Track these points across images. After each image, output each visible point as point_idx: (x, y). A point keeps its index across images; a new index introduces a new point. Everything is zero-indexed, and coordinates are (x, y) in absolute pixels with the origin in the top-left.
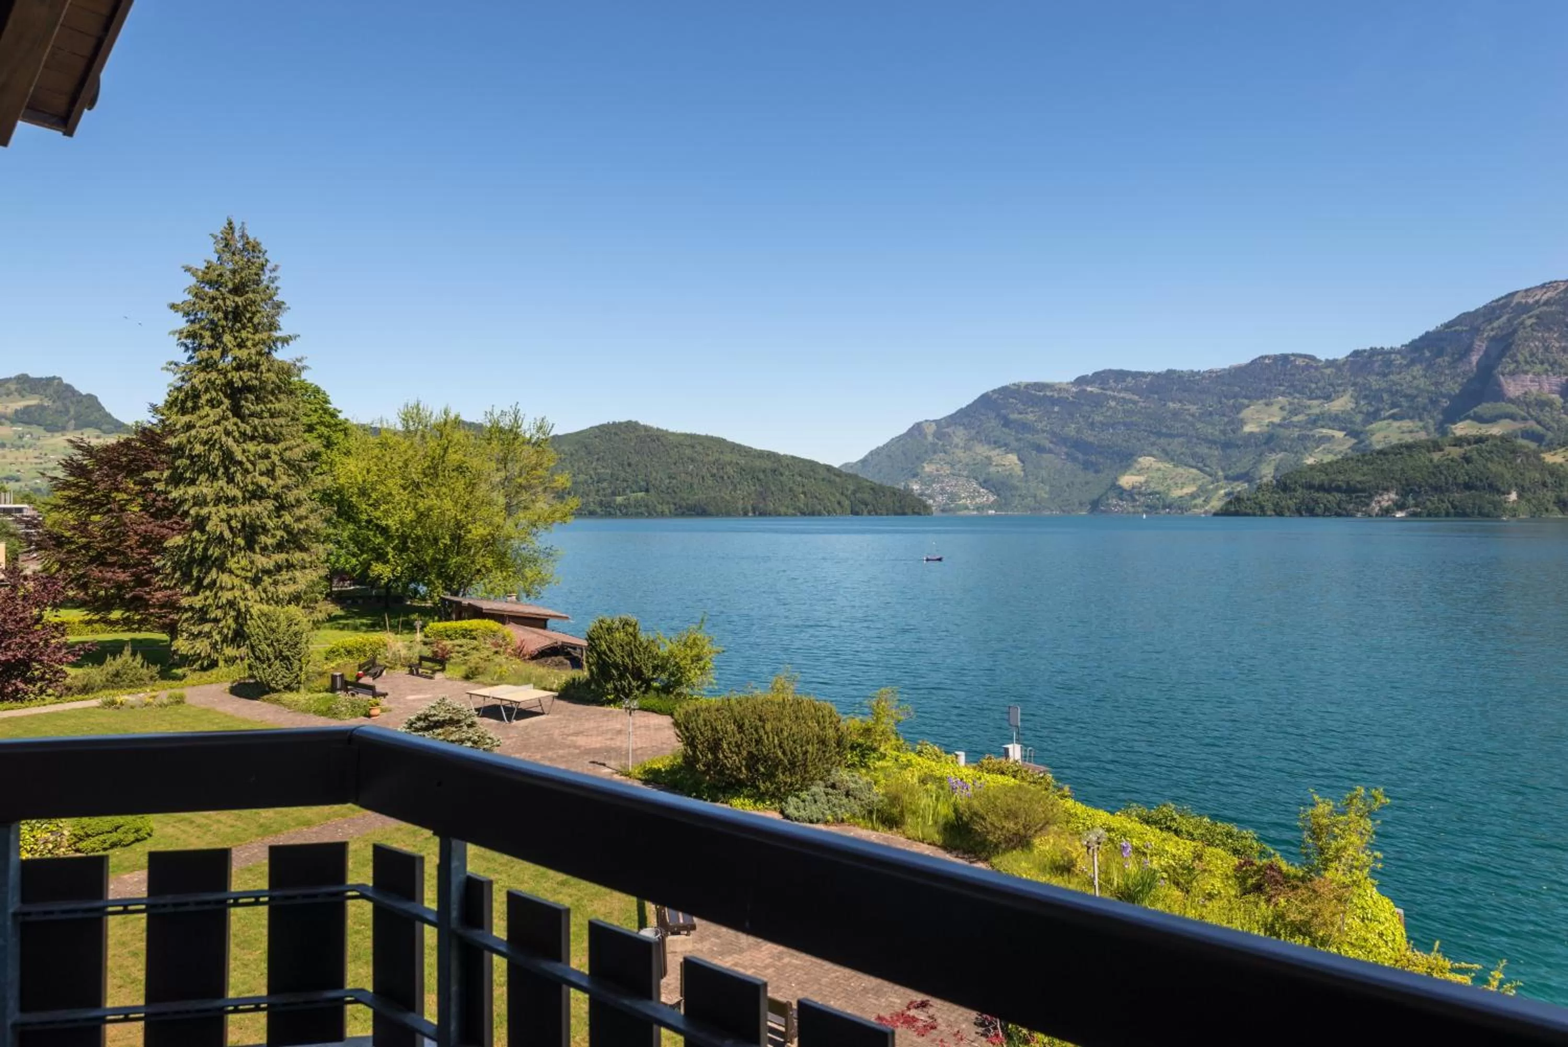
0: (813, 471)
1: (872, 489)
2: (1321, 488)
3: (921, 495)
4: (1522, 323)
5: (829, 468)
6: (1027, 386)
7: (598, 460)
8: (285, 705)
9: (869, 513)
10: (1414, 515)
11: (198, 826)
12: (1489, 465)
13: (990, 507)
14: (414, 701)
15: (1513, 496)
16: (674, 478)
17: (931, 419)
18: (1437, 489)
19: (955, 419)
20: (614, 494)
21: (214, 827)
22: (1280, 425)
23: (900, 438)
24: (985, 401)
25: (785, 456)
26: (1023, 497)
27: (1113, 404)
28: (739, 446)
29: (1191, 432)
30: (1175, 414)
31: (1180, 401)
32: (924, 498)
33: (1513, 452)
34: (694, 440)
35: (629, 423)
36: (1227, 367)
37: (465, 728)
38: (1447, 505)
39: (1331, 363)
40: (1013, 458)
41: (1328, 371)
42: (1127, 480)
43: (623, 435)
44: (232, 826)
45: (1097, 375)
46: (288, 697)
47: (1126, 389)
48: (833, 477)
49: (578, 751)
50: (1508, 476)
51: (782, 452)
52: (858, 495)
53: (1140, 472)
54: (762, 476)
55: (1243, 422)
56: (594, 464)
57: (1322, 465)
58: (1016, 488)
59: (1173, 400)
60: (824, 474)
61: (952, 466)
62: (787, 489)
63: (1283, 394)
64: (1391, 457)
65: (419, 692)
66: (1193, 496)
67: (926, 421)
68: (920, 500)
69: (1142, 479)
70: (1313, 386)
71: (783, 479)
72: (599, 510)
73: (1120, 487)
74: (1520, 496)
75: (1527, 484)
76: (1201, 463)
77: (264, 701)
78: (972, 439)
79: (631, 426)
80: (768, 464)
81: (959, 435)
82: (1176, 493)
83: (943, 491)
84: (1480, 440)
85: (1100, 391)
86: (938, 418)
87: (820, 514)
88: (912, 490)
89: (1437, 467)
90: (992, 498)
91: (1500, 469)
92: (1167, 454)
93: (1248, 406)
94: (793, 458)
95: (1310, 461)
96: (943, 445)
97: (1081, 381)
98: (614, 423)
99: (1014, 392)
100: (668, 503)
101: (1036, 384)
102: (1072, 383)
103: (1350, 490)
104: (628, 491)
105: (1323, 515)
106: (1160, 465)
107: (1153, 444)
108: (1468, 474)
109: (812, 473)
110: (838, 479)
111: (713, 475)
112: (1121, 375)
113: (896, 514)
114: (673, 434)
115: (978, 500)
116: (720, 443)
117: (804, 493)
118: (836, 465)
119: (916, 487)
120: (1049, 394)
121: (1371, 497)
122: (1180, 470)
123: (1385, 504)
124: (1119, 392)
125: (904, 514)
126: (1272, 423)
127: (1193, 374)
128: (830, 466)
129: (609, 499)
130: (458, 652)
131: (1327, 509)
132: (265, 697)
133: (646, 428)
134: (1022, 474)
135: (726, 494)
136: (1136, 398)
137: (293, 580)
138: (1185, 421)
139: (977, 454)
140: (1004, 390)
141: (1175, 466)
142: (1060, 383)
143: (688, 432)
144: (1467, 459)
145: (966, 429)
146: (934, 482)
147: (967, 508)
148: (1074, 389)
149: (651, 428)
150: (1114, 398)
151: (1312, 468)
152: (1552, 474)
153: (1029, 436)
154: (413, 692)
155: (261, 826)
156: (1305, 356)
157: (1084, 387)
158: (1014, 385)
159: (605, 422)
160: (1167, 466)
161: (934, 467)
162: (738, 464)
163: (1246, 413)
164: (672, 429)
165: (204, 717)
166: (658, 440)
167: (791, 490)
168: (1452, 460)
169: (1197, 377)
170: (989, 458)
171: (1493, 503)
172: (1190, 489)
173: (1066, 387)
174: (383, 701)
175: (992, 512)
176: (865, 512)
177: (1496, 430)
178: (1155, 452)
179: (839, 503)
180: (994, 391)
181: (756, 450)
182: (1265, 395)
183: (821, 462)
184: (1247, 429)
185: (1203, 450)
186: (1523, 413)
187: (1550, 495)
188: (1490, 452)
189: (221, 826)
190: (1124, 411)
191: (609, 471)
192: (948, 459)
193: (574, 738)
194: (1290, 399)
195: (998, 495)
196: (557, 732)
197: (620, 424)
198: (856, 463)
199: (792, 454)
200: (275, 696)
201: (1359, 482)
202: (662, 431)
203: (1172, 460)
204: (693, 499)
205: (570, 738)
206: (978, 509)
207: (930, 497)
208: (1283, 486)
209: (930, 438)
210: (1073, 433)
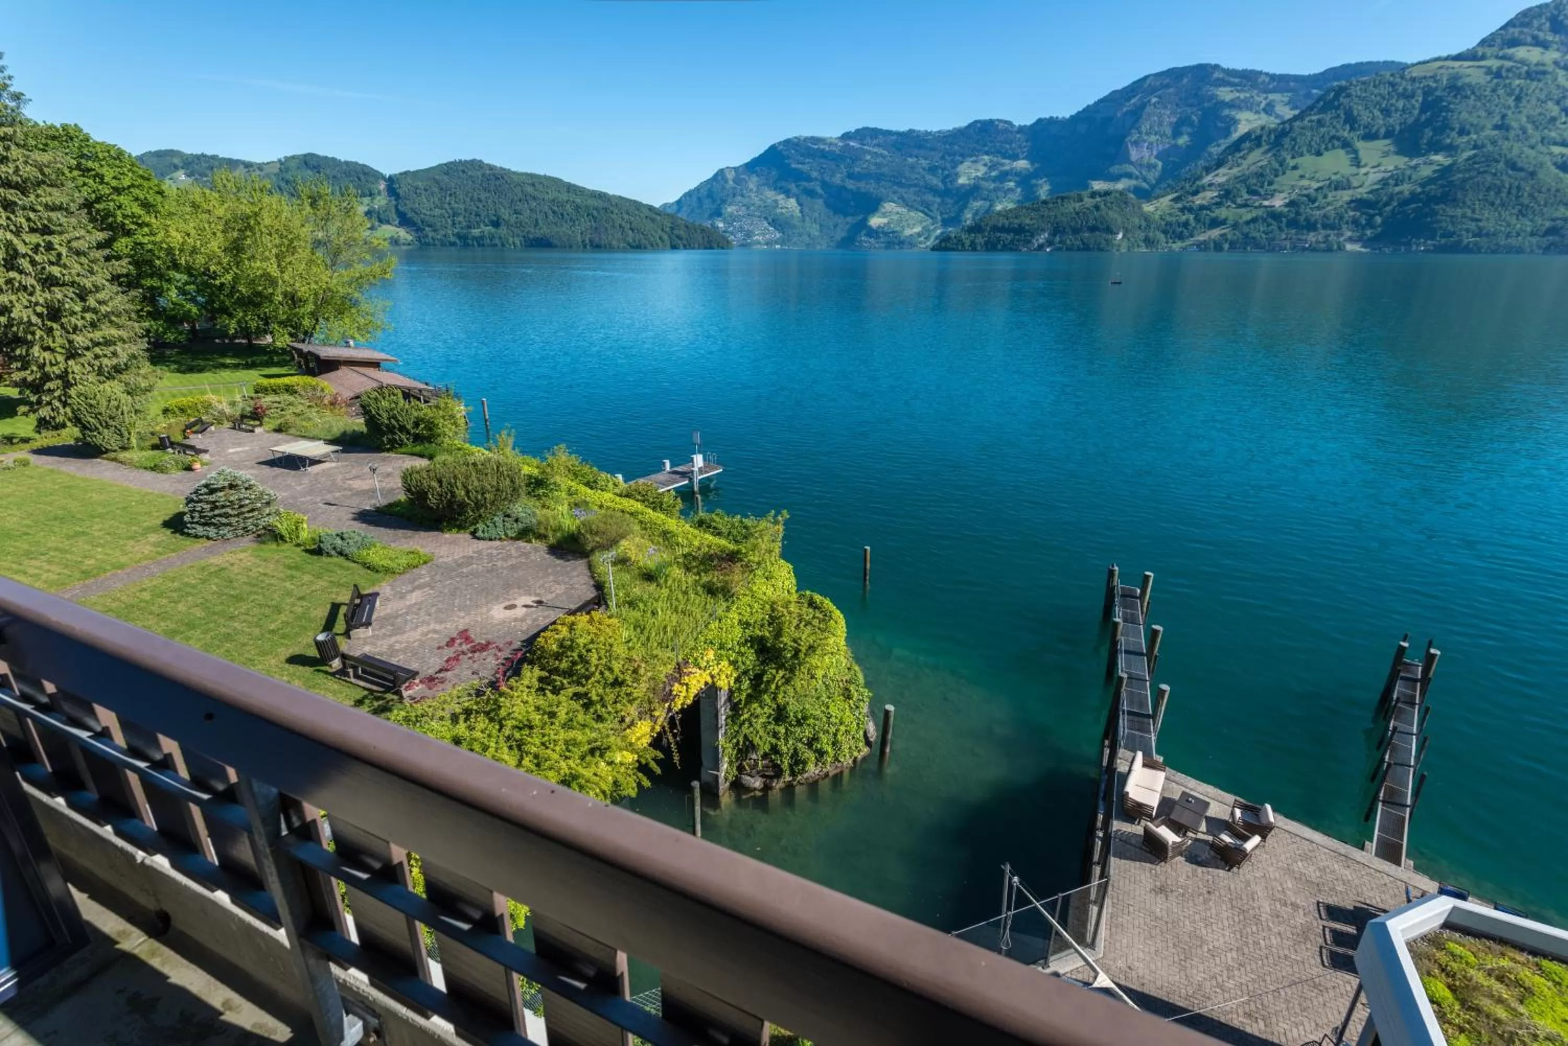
0: (638, 210)
1: (687, 227)
2: (1003, 229)
3: (724, 232)
4: (1149, 101)
5: (651, 208)
6: (806, 139)
7: (450, 195)
8: (121, 462)
9: (685, 247)
10: (1060, 249)
11: (31, 576)
12: (1110, 213)
13: (776, 243)
14: (233, 453)
15: (1120, 236)
16: (520, 214)
17: (732, 166)
18: (1076, 231)
19: (751, 166)
20: (469, 227)
21: (44, 576)
22: (983, 179)
23: (708, 182)
24: (773, 151)
25: (613, 196)
26: (800, 235)
27: (868, 157)
28: (575, 186)
29: (922, 183)
30: (912, 167)
31: (916, 157)
32: (727, 235)
33: (1126, 203)
34: (535, 180)
35: (473, 161)
36: (951, 128)
37: (243, 490)
38: (1078, 243)
39: (1021, 129)
40: (793, 201)
41: (1019, 136)
42: (875, 221)
43: (470, 173)
44: (59, 574)
45: (857, 131)
46: (123, 455)
47: (879, 145)
48: (654, 216)
49: (349, 493)
50: (1119, 221)
51: (611, 193)
52: (676, 232)
53: (884, 215)
54: (595, 213)
55: (957, 175)
56: (448, 198)
57: (1006, 211)
58: (794, 227)
59: (911, 156)
60: (647, 213)
61: (748, 208)
62: (617, 225)
63: (987, 153)
64: (1051, 205)
65: (240, 445)
66: (919, 235)
67: (728, 168)
68: (723, 237)
69: (885, 220)
70: (1008, 146)
71: (614, 216)
72: (458, 241)
73: (870, 227)
74: (1124, 236)
75: (1130, 227)
76: (926, 208)
77: (104, 459)
78: (764, 185)
79: (475, 164)
80: (600, 204)
81: (753, 182)
82: (908, 232)
83: (741, 229)
84: (1107, 193)
85: (859, 146)
86: (737, 165)
87: (645, 248)
88: (718, 227)
89: (1077, 214)
90: (778, 235)
91: (1116, 216)
92: (904, 200)
93: (962, 162)
94: (620, 197)
95: (999, 207)
96: (741, 190)
97: (846, 136)
98: (460, 161)
99: (797, 144)
100: (518, 236)
101: (812, 138)
102: (839, 138)
103: (1020, 230)
104: (482, 225)
105: (1001, 250)
106: (900, 210)
107: (895, 192)
108: (1096, 219)
109: (637, 212)
110: (659, 218)
111: (554, 212)
112: (875, 133)
113: (706, 248)
114: (515, 173)
115: (767, 236)
116: (556, 182)
117: (632, 229)
118: (657, 205)
119: (721, 225)
120: (822, 147)
121: (1032, 236)
122: (912, 214)
123: (1041, 241)
124: (874, 147)
125: (711, 248)
126: (977, 176)
127: (927, 133)
128: (651, 206)
129: (465, 231)
130: (277, 408)
131: (1004, 246)
132: (105, 456)
133: (491, 168)
134: (800, 215)
135: (565, 229)
136: (886, 153)
137: (115, 354)
138: (919, 173)
139: (767, 198)
140: (787, 142)
141: (909, 211)
142: (831, 138)
143: (529, 172)
144: (1097, 207)
145: (758, 176)
146: (734, 220)
147: (759, 243)
148: (840, 144)
149: (495, 167)
150: (869, 152)
151: (999, 213)
152: (1146, 220)
153: (805, 184)
154: (235, 445)
155: (83, 572)
156: (1006, 122)
157: (847, 142)
158: (796, 138)
159: (452, 160)
160: (903, 210)
161: (734, 208)
162: (573, 202)
163: (961, 168)
164: (514, 169)
165: (47, 478)
166: (503, 178)
167: (620, 226)
168: (1088, 209)
169: (931, 137)
170: (776, 201)
171: (1107, 241)
172: (918, 229)
173: (836, 141)
174: (206, 457)
175: (778, 246)
176: (681, 246)
177: (1120, 186)
178: (896, 199)
179: (660, 238)
180: (780, 143)
181: (589, 190)
182: (972, 153)
183: (644, 202)
184: (961, 181)
185: (929, 197)
186: (1137, 173)
187: (1142, 235)
188: (1112, 203)
189: (50, 574)
190: (876, 164)
191: (462, 206)
192: (745, 201)
193: (351, 482)
194: (991, 157)
195: (783, 233)
196: (340, 477)
197: (466, 161)
198: (673, 204)
199: (618, 194)
200: (113, 455)
201: (1029, 225)
202: (505, 169)
203: (907, 205)
204: (538, 233)
205: (348, 482)
206: (767, 244)
207: (732, 233)
208: (976, 229)
209: (731, 182)
210: (839, 182)
